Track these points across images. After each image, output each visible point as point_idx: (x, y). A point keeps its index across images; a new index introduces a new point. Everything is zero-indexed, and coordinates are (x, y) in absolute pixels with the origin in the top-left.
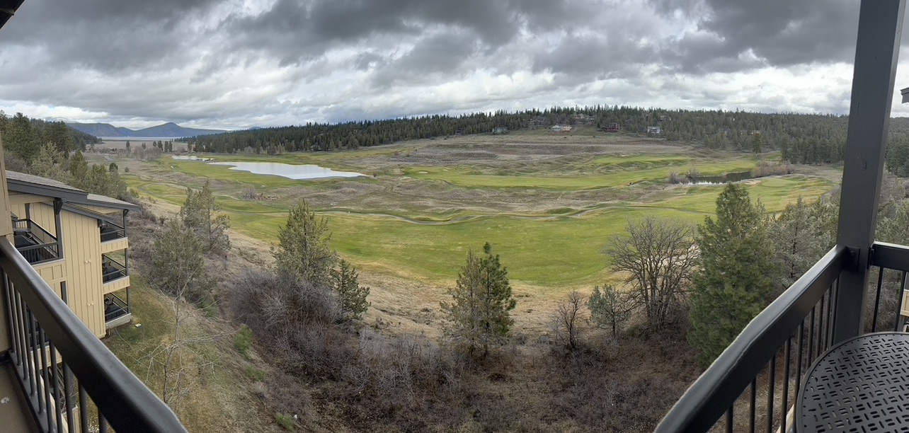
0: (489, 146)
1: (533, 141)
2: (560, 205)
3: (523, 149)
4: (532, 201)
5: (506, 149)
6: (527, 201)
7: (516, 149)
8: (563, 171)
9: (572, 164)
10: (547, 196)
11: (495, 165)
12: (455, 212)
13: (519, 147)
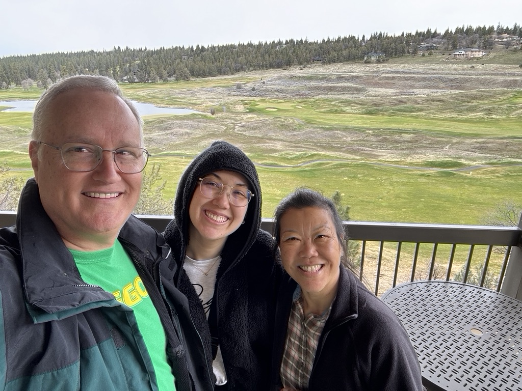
0: (357, 77)
1: (421, 71)
2: (447, 156)
3: (406, 81)
4: (407, 148)
5: (381, 81)
6: (400, 148)
7: (396, 81)
8: (460, 112)
9: (476, 104)
10: (429, 144)
11: (362, 102)
12: (307, 157)
13: (400, 79)
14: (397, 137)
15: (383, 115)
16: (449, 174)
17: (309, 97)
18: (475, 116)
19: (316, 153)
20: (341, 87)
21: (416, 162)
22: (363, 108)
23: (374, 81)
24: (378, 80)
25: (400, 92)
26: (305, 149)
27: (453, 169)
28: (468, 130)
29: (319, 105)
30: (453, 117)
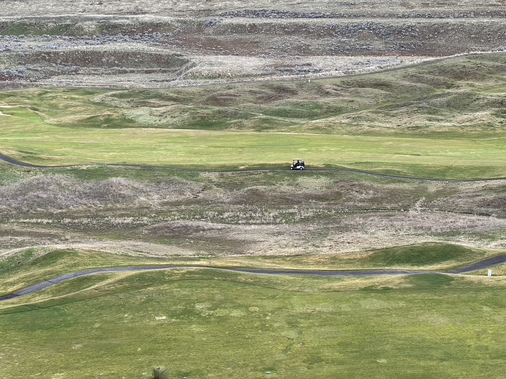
0: (156, 26)
1: (322, 9)
2: (421, 232)
3: (287, 37)
4: (317, 217)
5: (221, 38)
6: (297, 217)
7: (261, 37)
8: (433, 111)
9: (468, 90)
10: (372, 200)
11: (179, 92)
12: (34, 263)
13: (270, 29)
14: (285, 187)
15: (240, 127)
16: (436, 282)
17: (23, 82)
18: (471, 120)
19: (61, 247)
20: (114, 53)
21: (347, 254)
22: (184, 111)
23: (203, 37)
24: (215, 33)
25: (276, 66)
26: (27, 238)
27: (444, 265)
28: (460, 158)
29: (55, 107)
30: (417, 127)
